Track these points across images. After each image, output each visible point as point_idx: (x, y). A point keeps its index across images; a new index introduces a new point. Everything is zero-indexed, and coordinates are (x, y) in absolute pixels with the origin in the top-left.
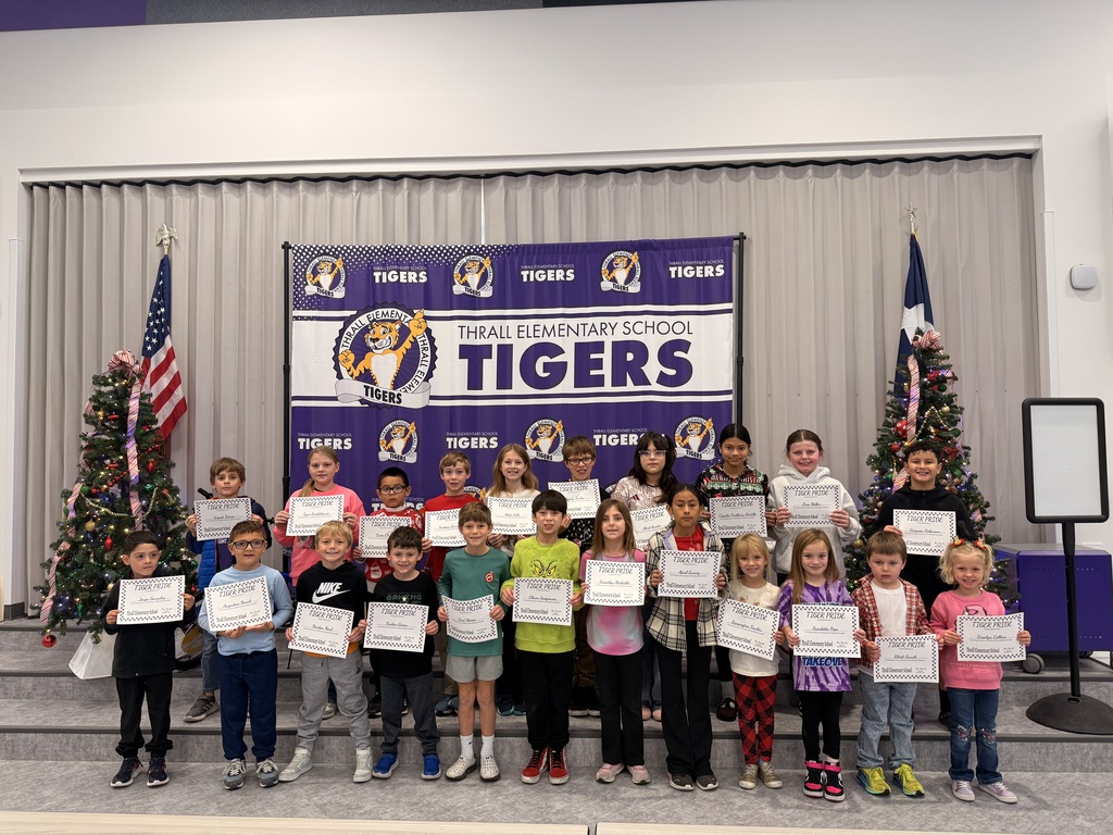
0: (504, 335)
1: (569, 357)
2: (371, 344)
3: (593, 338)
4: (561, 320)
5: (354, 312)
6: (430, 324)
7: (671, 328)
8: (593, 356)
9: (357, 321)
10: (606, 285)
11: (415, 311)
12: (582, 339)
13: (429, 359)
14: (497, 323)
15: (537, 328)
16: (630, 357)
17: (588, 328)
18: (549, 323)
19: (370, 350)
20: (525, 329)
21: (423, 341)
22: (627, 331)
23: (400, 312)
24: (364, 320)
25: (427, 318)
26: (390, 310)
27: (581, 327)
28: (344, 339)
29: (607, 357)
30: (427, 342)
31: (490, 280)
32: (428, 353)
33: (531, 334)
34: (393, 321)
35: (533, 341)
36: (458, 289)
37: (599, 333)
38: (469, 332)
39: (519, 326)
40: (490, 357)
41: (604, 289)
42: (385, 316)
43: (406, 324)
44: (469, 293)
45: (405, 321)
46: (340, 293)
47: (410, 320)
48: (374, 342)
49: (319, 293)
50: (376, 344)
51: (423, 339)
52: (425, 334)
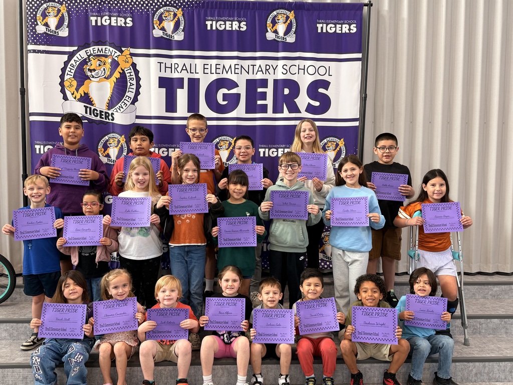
0: (193, 71)
1: (241, 90)
2: (89, 74)
3: (259, 76)
4: (235, 61)
5: (76, 48)
6: (136, 60)
7: (317, 71)
8: (259, 90)
9: (77, 55)
10: (270, 36)
11: (123, 49)
12: (251, 77)
13: (134, 87)
14: (187, 61)
15: (218, 66)
16: (286, 91)
17: (256, 68)
18: (227, 63)
19: (88, 78)
20: (209, 67)
21: (130, 73)
22: (285, 72)
23: (111, 49)
24: (83, 54)
25: (132, 55)
27: (251, 68)
28: (68, 69)
29: (270, 91)
30: (133, 73)
31: (182, 27)
32: (134, 82)
33: (214, 71)
35: (215, 77)
36: (157, 33)
37: (264, 73)
38: (166, 67)
39: (204, 65)
40: (182, 87)
41: (268, 39)
42: (100, 52)
43: (116, 59)
44: (166, 37)
45: (115, 56)
46: (64, 33)
47: (119, 55)
48: (91, 72)
49: (47, 32)
50: (93, 73)
51: (129, 71)
52: (131, 67)
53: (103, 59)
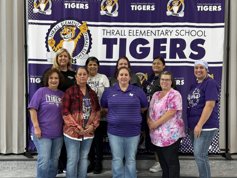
0: (123, 34)
1: (151, 45)
3: (162, 37)
4: (148, 29)
5: (56, 22)
6: (89, 28)
7: (197, 33)
8: (162, 45)
9: (56, 26)
10: (169, 13)
11: (83, 22)
12: (157, 37)
13: (88, 44)
14: (120, 29)
15: (137, 31)
16: (178, 46)
17: (160, 32)
18: (143, 29)
19: (62, 39)
20: (132, 32)
21: (86, 36)
22: (177, 34)
23: (76, 22)
24: (60, 25)
25: (88, 25)
26: (71, 21)
27: (157, 32)
28: (50, 33)
29: (168, 45)
30: (88, 36)
31: (117, 9)
32: (88, 41)
33: (135, 34)
34: (73, 26)
35: (136, 37)
36: (103, 13)
37: (165, 34)
38: (107, 32)
39: (129, 30)
40: (116, 44)
41: (168, 15)
42: (69, 24)
43: (79, 28)
44: (107, 15)
45: (78, 26)
46: (49, 12)
47: (80, 26)
48: (64, 35)
49: (39, 12)
50: (65, 36)
51: (86, 35)
52: (87, 32)
53: (71, 28)
